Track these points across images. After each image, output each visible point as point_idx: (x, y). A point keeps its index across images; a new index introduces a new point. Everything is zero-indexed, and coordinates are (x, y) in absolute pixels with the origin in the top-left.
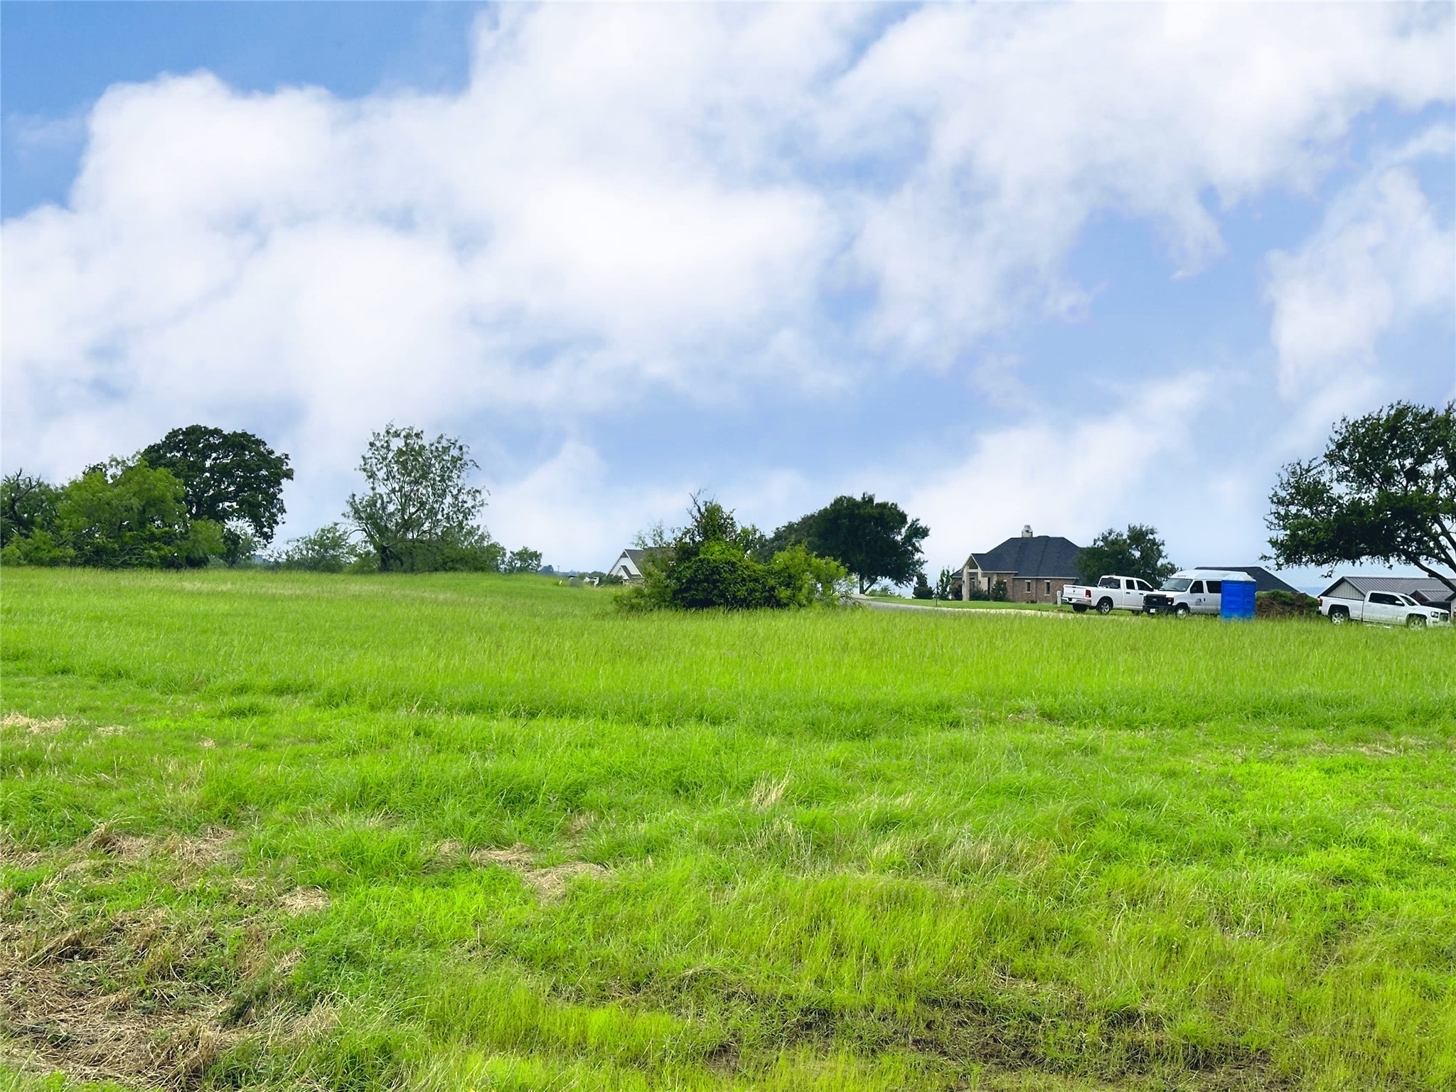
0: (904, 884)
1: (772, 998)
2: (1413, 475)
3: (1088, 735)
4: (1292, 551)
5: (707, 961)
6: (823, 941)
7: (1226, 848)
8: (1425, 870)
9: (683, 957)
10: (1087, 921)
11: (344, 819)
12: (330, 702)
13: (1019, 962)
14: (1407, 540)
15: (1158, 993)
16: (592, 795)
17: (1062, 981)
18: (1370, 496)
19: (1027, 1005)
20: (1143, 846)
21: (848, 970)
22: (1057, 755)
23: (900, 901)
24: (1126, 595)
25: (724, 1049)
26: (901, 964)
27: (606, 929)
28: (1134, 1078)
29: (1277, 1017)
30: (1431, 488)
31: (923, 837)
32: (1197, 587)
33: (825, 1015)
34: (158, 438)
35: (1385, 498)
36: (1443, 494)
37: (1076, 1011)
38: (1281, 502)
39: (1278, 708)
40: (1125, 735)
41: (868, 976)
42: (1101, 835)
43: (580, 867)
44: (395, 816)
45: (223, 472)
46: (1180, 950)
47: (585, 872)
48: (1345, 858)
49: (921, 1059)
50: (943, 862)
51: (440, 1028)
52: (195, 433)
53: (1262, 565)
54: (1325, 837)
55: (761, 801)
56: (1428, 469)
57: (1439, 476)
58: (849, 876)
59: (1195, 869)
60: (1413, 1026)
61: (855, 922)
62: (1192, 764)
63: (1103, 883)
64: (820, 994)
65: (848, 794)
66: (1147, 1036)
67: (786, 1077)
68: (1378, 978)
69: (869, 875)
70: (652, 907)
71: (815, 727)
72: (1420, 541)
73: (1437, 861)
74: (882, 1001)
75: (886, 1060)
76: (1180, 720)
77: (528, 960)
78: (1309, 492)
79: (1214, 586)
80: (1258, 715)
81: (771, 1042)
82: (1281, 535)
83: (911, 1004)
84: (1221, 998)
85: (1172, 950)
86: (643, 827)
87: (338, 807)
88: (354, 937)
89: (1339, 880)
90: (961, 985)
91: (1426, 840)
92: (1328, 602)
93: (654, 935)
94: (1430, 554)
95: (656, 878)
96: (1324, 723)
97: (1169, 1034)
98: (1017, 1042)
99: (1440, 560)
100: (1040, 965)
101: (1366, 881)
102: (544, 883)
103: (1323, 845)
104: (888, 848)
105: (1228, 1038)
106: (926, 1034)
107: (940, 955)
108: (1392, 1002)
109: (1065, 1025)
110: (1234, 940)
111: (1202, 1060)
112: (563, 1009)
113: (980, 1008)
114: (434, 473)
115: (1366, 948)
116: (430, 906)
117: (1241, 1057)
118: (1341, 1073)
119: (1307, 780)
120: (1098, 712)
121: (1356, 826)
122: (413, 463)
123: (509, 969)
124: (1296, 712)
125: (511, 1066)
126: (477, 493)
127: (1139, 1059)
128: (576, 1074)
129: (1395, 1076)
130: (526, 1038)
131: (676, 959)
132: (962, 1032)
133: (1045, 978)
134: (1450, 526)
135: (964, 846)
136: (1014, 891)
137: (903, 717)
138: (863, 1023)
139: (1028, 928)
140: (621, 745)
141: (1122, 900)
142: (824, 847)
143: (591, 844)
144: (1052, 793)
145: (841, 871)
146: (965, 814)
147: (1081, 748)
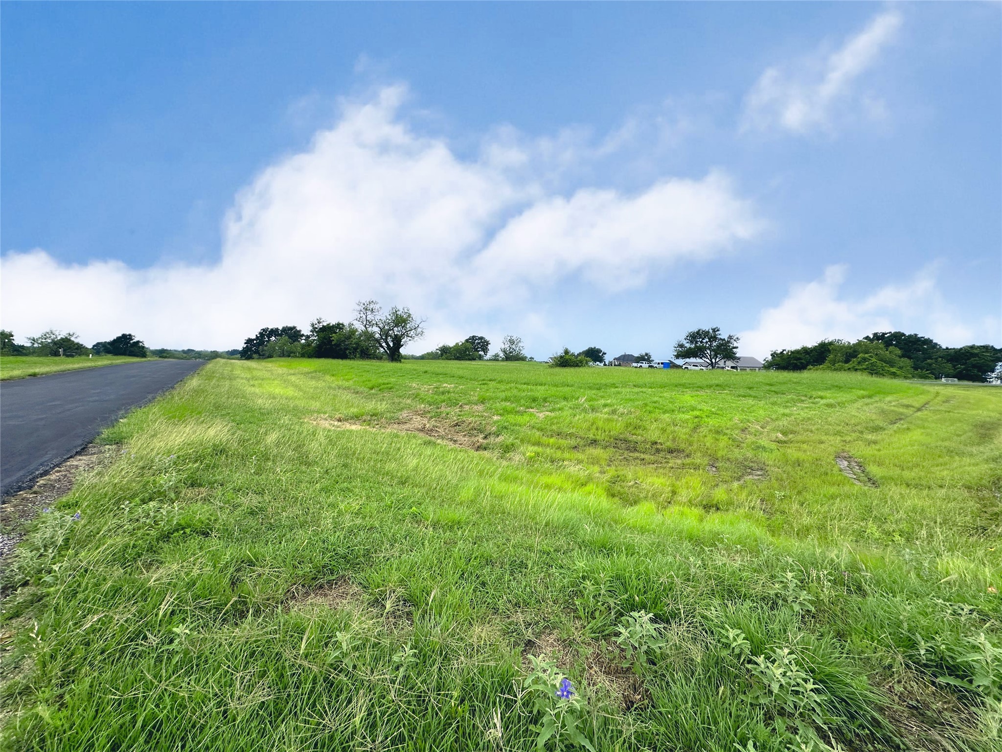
1: (585, 438)
2: (701, 342)
3: (643, 390)
4: (677, 357)
5: (571, 431)
6: (594, 427)
7: (673, 411)
8: (714, 416)
11: (502, 403)
12: (499, 382)
14: (700, 355)
15: (661, 438)
16: (548, 399)
17: (642, 436)
18: (693, 346)
19: (635, 440)
21: (599, 433)
24: (645, 365)
25: (576, 447)
27: (552, 424)
28: (657, 455)
29: (685, 444)
30: (705, 344)
33: (595, 441)
34: (468, 338)
35: (696, 347)
36: (707, 346)
37: (645, 442)
39: (680, 385)
40: (650, 390)
44: (512, 402)
45: (479, 343)
46: (665, 430)
47: (547, 413)
48: (697, 413)
49: (614, 450)
50: (617, 413)
51: (522, 441)
52: (473, 337)
53: (672, 359)
54: (693, 409)
55: (580, 401)
56: (704, 341)
57: (707, 342)
59: (667, 415)
61: (600, 424)
63: (649, 417)
64: (594, 437)
65: (598, 400)
66: (659, 446)
67: (588, 452)
68: (705, 436)
69: (603, 415)
70: (561, 420)
71: (590, 388)
72: (702, 355)
74: (606, 439)
75: (607, 450)
76: (661, 387)
77: (538, 429)
78: (681, 345)
79: (662, 364)
80: (676, 386)
81: (585, 446)
82: (676, 354)
83: (612, 440)
84: (674, 440)
85: (664, 430)
86: (558, 406)
87: (502, 401)
88: (506, 424)
89: (696, 417)
90: (621, 436)
91: (714, 410)
93: (562, 425)
95: (562, 414)
96: (690, 388)
97: (663, 446)
98: (633, 447)
99: (706, 358)
100: (637, 433)
101: (702, 418)
102: (540, 415)
103: (692, 411)
104: (606, 410)
105: (676, 447)
106: (615, 445)
107: (617, 430)
108: (709, 441)
109: (643, 444)
110: (676, 428)
111: (671, 451)
112: (545, 438)
113: (626, 441)
114: (515, 343)
115: (703, 430)
116: (519, 419)
117: (679, 451)
118: (699, 454)
119: (688, 398)
120: (644, 386)
121: (699, 407)
122: (512, 342)
123: (534, 431)
124: (683, 385)
125: (536, 448)
126: (523, 347)
127: (658, 451)
128: (548, 451)
129: (710, 455)
130: (538, 444)
131: (566, 430)
132: (622, 445)
133: (638, 435)
134: (709, 352)
135: (621, 410)
136: (632, 418)
137: (606, 386)
138: (603, 443)
139: (635, 426)
140: (553, 391)
141: (653, 421)
142: (594, 410)
143: (549, 408)
144: (638, 400)
145: (597, 414)
146: (621, 404)
147: (642, 392)
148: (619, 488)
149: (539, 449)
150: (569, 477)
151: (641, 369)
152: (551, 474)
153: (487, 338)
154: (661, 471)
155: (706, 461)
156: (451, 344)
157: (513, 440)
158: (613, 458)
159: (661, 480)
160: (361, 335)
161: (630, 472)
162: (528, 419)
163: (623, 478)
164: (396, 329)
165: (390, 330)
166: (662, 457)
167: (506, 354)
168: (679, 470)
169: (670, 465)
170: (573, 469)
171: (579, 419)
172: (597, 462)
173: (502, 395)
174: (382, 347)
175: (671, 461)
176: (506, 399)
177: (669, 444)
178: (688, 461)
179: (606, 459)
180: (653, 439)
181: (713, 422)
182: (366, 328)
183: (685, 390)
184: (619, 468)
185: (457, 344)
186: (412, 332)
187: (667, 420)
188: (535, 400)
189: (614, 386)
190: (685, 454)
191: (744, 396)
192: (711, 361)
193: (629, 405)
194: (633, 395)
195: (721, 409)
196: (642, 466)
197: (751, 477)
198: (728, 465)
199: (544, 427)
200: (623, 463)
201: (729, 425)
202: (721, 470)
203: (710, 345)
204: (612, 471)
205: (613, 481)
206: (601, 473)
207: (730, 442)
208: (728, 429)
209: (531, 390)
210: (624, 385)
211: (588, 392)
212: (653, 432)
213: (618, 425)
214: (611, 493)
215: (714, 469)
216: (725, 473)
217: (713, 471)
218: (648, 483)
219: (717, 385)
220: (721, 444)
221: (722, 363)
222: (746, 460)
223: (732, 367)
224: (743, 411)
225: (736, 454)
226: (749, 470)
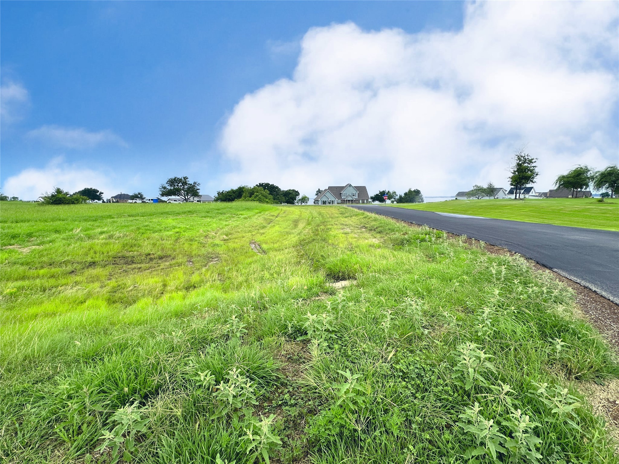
0: (107, 241)
1: (82, 262)
2: (178, 186)
3: (137, 218)
4: (162, 195)
5: (66, 258)
6: (92, 251)
9: (61, 258)
10: (141, 242)
13: (130, 250)
14: (178, 194)
15: (153, 250)
16: (34, 234)
17: (138, 251)
18: (172, 188)
19: (132, 255)
20: (148, 232)
21: (98, 255)
22: (132, 221)
23: (106, 244)
24: (139, 201)
25: (73, 272)
26: (108, 253)
27: (42, 256)
28: (151, 262)
29: (171, 251)
31: (109, 234)
32: (149, 200)
33: (94, 263)
35: (174, 188)
36: (181, 188)
37: (140, 255)
39: (165, 213)
40: (142, 218)
41: (102, 256)
42: (141, 231)
43: (33, 247)
47: (34, 247)
48: (177, 230)
49: (114, 266)
50: (114, 237)
53: (158, 197)
54: (174, 228)
55: (75, 232)
56: (179, 185)
57: (181, 186)
58: (97, 241)
59: (157, 234)
60: (189, 249)
61: (98, 248)
62: (154, 220)
63: (143, 237)
64: (92, 260)
65: (94, 229)
66: (152, 256)
67: (87, 273)
68: (184, 244)
69: (100, 241)
70: (52, 251)
71: (85, 220)
73: (189, 229)
74: (105, 259)
75: (107, 268)
76: (150, 215)
77: (22, 264)
78: (165, 188)
79: (152, 200)
80: (162, 214)
81: (83, 269)
82: (161, 193)
83: (111, 259)
84: (163, 249)
85: (154, 245)
86: (48, 239)
89: (177, 233)
90: (120, 254)
91: (187, 227)
92: (168, 201)
93: (54, 255)
94: (180, 195)
95: (53, 246)
96: (171, 214)
97: (155, 256)
98: (131, 261)
99: (182, 196)
100: (133, 250)
101: (180, 232)
102: (24, 250)
103: (174, 229)
104: (103, 236)
105: (165, 255)
106: (114, 262)
107: (116, 250)
108: (186, 246)
109: (139, 257)
110: (163, 242)
111: (161, 258)
112: (32, 271)
113: (124, 257)
115: (182, 240)
117: (166, 256)
118: (181, 256)
119: (170, 221)
120: (137, 215)
121: (178, 226)
123: (17, 266)
124: (167, 213)
125: (19, 283)
127: (151, 259)
128: (38, 281)
129: (188, 255)
130: (23, 278)
132: (121, 261)
133: (135, 251)
134: (183, 192)
135: (117, 234)
136: (128, 240)
137: (102, 218)
138: (102, 263)
139: (131, 245)
140: (41, 225)
141: (146, 239)
142: (90, 237)
143: (36, 243)
144: (131, 226)
145: (94, 241)
146: (117, 230)
147: (136, 220)
148: (120, 295)
149: (26, 283)
150: (64, 301)
151: (135, 204)
152: (42, 303)
154: (155, 273)
155: (185, 259)
158: (113, 273)
159: (156, 279)
161: (129, 281)
162: (6, 255)
163: (123, 286)
166: (155, 263)
168: (168, 269)
169: (161, 267)
170: (70, 292)
171: (74, 247)
172: (97, 280)
175: (161, 265)
177: (159, 253)
178: (174, 262)
179: (106, 275)
180: (147, 251)
181: (187, 234)
183: (168, 216)
184: (119, 279)
187: (157, 237)
188: (14, 237)
189: (110, 217)
190: (171, 258)
191: (205, 217)
192: (185, 197)
193: (124, 230)
194: (128, 223)
195: (192, 226)
196: (139, 273)
197: (212, 263)
198: (199, 258)
199: (30, 261)
200: (123, 274)
201: (198, 234)
202: (195, 262)
203: (183, 188)
204: (112, 283)
205: (114, 291)
206: (102, 287)
207: (199, 245)
208: (197, 237)
209: (9, 227)
210: (120, 216)
211: (84, 224)
212: (146, 248)
213: (116, 247)
214: (111, 301)
215: (191, 263)
216: (197, 264)
217: (190, 265)
218: (145, 284)
219: (189, 212)
220: (194, 247)
221: (191, 199)
222: (209, 253)
223: (198, 201)
224: (205, 225)
225: (203, 251)
226: (211, 259)
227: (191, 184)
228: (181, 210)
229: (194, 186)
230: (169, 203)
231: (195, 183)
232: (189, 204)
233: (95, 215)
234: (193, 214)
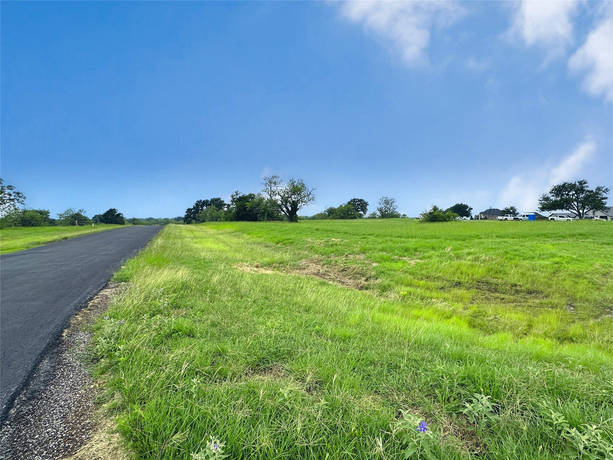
0: (473, 263)
1: (450, 280)
2: (568, 195)
3: (505, 240)
4: (543, 209)
5: (438, 275)
6: (459, 271)
7: (533, 258)
8: (574, 262)
10: (507, 269)
11: (380, 253)
12: (377, 236)
13: (494, 276)
14: (566, 206)
15: (521, 281)
16: (418, 249)
17: (502, 279)
18: (558, 199)
19: (496, 283)
20: (517, 257)
21: (463, 276)
22: (500, 243)
23: (472, 266)
24: (510, 218)
25: (443, 288)
26: (473, 275)
27: (422, 269)
28: (516, 295)
29: (544, 286)
30: (571, 197)
31: (476, 256)
32: (524, 216)
33: (460, 283)
34: (350, 201)
35: (562, 199)
36: (574, 198)
37: (505, 284)
38: (540, 201)
39: (542, 235)
40: (512, 240)
41: (467, 278)
42: (509, 256)
43: (417, 260)
44: (388, 252)
45: (359, 205)
46: (525, 275)
47: (418, 260)
48: (557, 259)
49: (477, 291)
50: (480, 260)
51: (397, 283)
52: (354, 199)
53: (537, 212)
54: (553, 256)
55: (447, 250)
56: (571, 193)
57: (573, 195)
58: (463, 262)
59: (527, 261)
60: (572, 288)
61: (464, 269)
63: (510, 263)
64: (459, 280)
65: (462, 249)
66: (519, 288)
67: (453, 292)
68: (565, 280)
69: (467, 262)
70: (430, 266)
71: (455, 239)
72: (569, 206)
73: (576, 260)
74: (469, 281)
75: (470, 290)
76: (523, 237)
77: (410, 273)
78: (546, 199)
79: (527, 216)
80: (538, 236)
81: (451, 287)
82: (541, 206)
83: (475, 282)
84: (533, 282)
85: (523, 275)
86: (427, 254)
87: (379, 251)
88: (383, 269)
89: (556, 263)
90: (483, 279)
91: (574, 256)
92: (550, 218)
93: (430, 270)
94: (571, 208)
95: (430, 261)
96: (552, 237)
97: (523, 288)
98: (494, 289)
99: (573, 210)
100: (498, 276)
101: (562, 264)
102: (412, 262)
103: (553, 257)
104: (470, 257)
105: (535, 289)
106: (478, 287)
107: (480, 274)
108: (568, 284)
109: (503, 286)
110: (535, 273)
111: (530, 292)
112: (416, 281)
113: (487, 283)
114: (390, 203)
115: (562, 275)
116: (394, 265)
117: (537, 292)
118: (557, 295)
119: (549, 247)
120: (507, 236)
121: (560, 254)
122: (387, 202)
123: (407, 274)
124: (546, 236)
125: (409, 289)
126: (396, 206)
127: (517, 292)
128: (419, 291)
129: (569, 296)
130: (410, 285)
131: (434, 274)
132: (484, 287)
133: (499, 278)
134: (576, 203)
135: (483, 257)
136: (493, 264)
137: (471, 237)
138: (466, 285)
139: (496, 271)
140: (423, 242)
141: (513, 266)
142: (458, 257)
143: (419, 257)
144: (499, 249)
145: (462, 261)
146: (483, 252)
147: (504, 242)
148: (480, 321)
149: (411, 289)
150: (436, 311)
151: (507, 222)
153: (366, 200)
154: (520, 309)
155: (563, 301)
156: (336, 206)
157: (389, 282)
158: (475, 297)
159: (520, 315)
160: (267, 203)
161: (490, 309)
162: (401, 265)
163: (484, 313)
164: (293, 196)
165: (288, 197)
166: (521, 298)
167: (382, 212)
168: (537, 308)
169: (528, 304)
170: (440, 305)
171: (445, 265)
172: (461, 300)
173: (380, 246)
174: (283, 211)
175: (529, 300)
176: (383, 250)
177: (528, 286)
178: (546, 301)
179: (469, 298)
180: (513, 281)
181: (571, 267)
182: (271, 197)
183: (546, 239)
184: (481, 305)
185: (341, 206)
186: (305, 199)
187: (527, 265)
188: (407, 250)
189: (478, 237)
190: (543, 295)
191: (608, 244)
192: (578, 212)
193: (491, 253)
194: (495, 245)
195: (583, 256)
196: (502, 304)
197: (609, 316)
198: (587, 304)
199: (415, 272)
200: (484, 301)
201: (590, 269)
202: (578, 308)
203: (577, 197)
204: (474, 308)
205: (475, 316)
206: (465, 309)
207: (590, 285)
208: (588, 273)
209: (404, 242)
210: (487, 236)
211: (454, 242)
212: (513, 276)
213: (481, 270)
214: (472, 325)
215: (572, 308)
216: (582, 312)
217: (571, 310)
218: (506, 318)
219: (581, 235)
220: (581, 287)
221: (590, 214)
222: (605, 300)
223: (601, 217)
224: (605, 257)
225: (596, 295)
226: (608, 310)
227: (592, 191)
228: (568, 232)
229: (597, 193)
230: (552, 221)
231: (599, 189)
232: (584, 222)
233: (464, 234)
234: (588, 238)
